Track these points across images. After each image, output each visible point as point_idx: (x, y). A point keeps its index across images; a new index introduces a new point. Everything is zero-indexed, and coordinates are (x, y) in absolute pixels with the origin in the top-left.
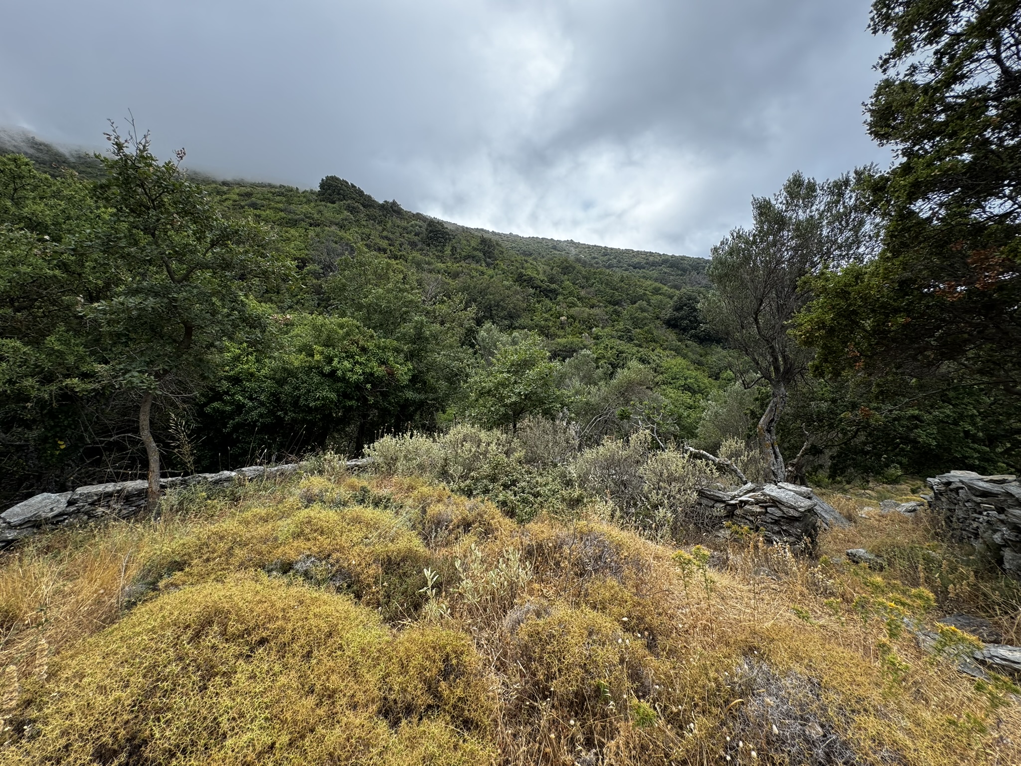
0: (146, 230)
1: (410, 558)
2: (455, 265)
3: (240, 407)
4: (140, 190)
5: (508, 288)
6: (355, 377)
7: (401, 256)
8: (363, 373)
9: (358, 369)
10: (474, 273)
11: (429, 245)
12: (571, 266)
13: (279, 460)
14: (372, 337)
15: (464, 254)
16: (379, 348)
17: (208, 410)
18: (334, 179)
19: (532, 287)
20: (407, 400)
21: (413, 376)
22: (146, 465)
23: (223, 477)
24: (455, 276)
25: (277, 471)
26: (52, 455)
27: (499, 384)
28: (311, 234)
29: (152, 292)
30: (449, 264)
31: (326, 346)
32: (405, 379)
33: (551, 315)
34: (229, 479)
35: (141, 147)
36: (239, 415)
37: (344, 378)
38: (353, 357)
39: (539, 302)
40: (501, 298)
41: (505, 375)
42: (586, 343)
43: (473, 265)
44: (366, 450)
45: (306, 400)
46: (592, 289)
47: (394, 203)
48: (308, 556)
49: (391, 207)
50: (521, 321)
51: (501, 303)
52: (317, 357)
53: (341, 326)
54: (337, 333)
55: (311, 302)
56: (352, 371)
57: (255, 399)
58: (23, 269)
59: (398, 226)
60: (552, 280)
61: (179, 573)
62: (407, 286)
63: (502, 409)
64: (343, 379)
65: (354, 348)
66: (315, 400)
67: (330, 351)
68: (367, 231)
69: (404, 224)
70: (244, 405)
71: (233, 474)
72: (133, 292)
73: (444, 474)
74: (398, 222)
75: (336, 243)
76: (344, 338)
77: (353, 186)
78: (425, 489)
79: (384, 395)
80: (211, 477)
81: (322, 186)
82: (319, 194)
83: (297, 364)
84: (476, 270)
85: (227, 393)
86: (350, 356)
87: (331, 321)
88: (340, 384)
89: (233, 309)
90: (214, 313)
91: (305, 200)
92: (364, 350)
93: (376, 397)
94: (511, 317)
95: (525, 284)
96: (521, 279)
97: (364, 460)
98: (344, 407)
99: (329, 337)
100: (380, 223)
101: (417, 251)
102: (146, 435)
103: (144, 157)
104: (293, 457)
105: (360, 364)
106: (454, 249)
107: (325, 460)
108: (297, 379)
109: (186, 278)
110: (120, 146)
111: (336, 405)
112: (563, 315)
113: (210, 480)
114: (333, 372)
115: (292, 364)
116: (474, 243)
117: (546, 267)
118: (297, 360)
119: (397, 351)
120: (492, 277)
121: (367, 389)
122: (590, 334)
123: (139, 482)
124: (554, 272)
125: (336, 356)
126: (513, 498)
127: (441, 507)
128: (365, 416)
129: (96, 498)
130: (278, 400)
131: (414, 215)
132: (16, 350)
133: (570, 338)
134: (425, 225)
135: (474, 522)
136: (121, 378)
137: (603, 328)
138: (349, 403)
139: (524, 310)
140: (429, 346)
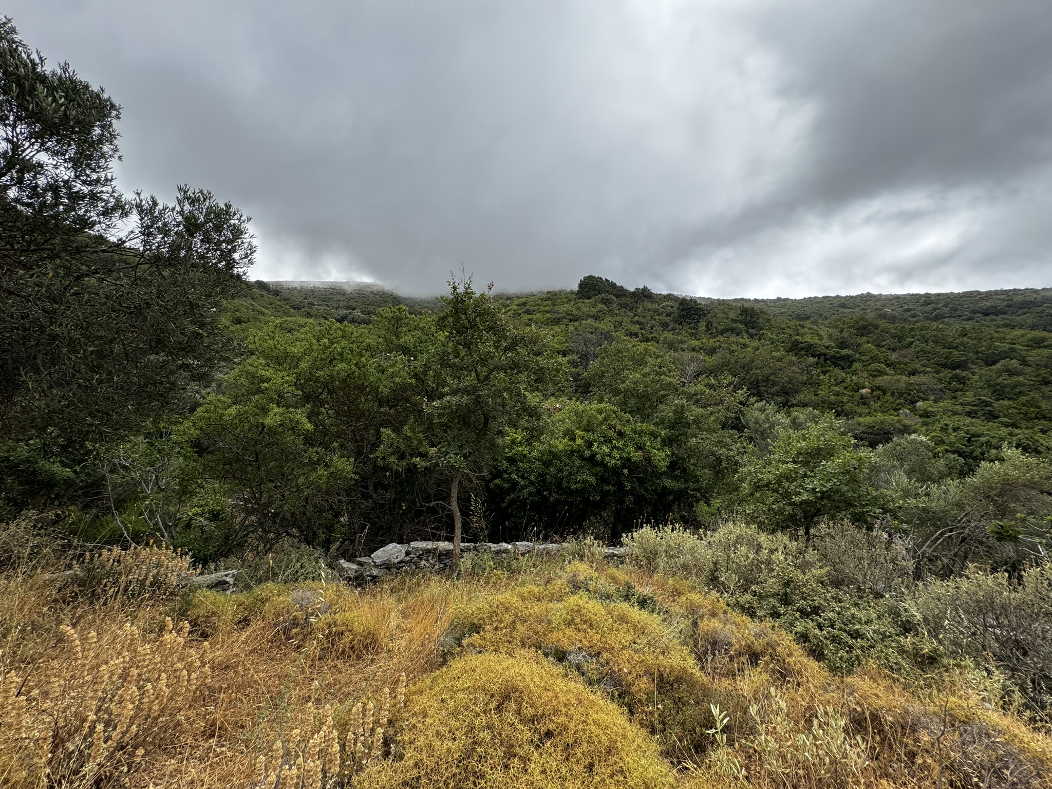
0: (465, 346)
1: (685, 681)
2: (711, 341)
3: (515, 484)
4: (463, 316)
5: (780, 359)
6: (613, 461)
7: (652, 338)
8: (621, 458)
9: (616, 454)
10: (735, 347)
11: (681, 324)
12: (871, 324)
13: (546, 539)
14: (628, 421)
15: (721, 328)
16: (635, 432)
17: (491, 485)
18: (591, 278)
19: (813, 356)
20: (665, 488)
21: (671, 462)
22: (452, 530)
23: (502, 548)
24: (712, 352)
25: (544, 549)
26: (398, 513)
27: (781, 475)
28: (571, 328)
29: (466, 391)
30: (704, 341)
31: (587, 431)
32: (663, 465)
33: (846, 388)
34: (506, 551)
35: (467, 286)
36: (513, 492)
37: (602, 462)
38: (610, 442)
39: (824, 373)
40: (771, 371)
41: (791, 466)
42: (907, 422)
43: (733, 338)
44: (625, 538)
45: (568, 482)
46: (911, 350)
47: (645, 289)
48: (580, 649)
49: (642, 293)
50: (800, 397)
51: (772, 377)
52: (579, 441)
53: (600, 412)
54: (596, 418)
55: (570, 389)
56: (609, 455)
57: (526, 478)
58: (398, 380)
59: (649, 310)
60: (842, 345)
61: (477, 636)
62: (664, 369)
63: (788, 508)
64: (602, 464)
65: (611, 433)
66: (576, 483)
67: (590, 436)
68: (619, 318)
69: (655, 306)
70: (517, 483)
71: (510, 546)
72: (454, 392)
73: (713, 581)
74: (649, 306)
75: (592, 333)
76: (602, 423)
77: (607, 280)
78: (695, 597)
79: (641, 481)
80: (494, 547)
81: (580, 286)
82: (579, 293)
83: (561, 447)
84: (737, 343)
85: (505, 472)
86: (608, 441)
87: (591, 407)
88: (598, 469)
89: (517, 401)
90: (504, 405)
91: (566, 300)
92: (621, 434)
93: (633, 483)
94: (786, 393)
95: (803, 352)
96: (796, 348)
97: (622, 549)
98: (602, 491)
99: (589, 422)
100: (631, 309)
101: (669, 331)
102: (454, 506)
103: (468, 294)
104: (557, 538)
105: (618, 448)
106: (709, 325)
107: (585, 544)
108: (561, 462)
109: (487, 378)
110: (455, 288)
111: (594, 489)
112: (864, 387)
113: (493, 549)
114: (593, 456)
115: (556, 447)
116: (732, 315)
117: (831, 330)
118: (561, 444)
119: (654, 435)
120: (758, 349)
121: (623, 474)
122: (914, 411)
123: (446, 543)
124: (846, 334)
125: (595, 441)
126: (817, 631)
127: (715, 624)
128: (622, 502)
129: (421, 552)
130: (544, 481)
131: (665, 297)
132: (389, 436)
133: (880, 416)
134: (676, 305)
135: (763, 653)
136: (443, 459)
137: (935, 401)
138: (607, 488)
139: (804, 384)
140: (690, 431)
